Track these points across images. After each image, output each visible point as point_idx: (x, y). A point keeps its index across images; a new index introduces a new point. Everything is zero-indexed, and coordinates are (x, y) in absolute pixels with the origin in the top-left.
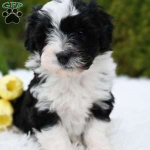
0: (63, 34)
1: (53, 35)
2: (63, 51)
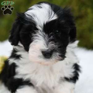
0: (45, 34)
1: (38, 35)
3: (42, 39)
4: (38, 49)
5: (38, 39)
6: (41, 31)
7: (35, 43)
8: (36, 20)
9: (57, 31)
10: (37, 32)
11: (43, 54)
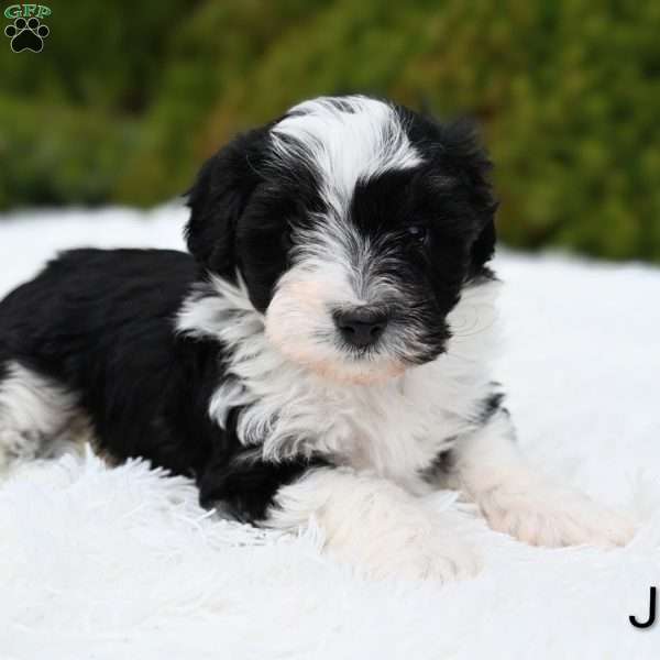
0: (355, 235)
2: (363, 303)
3: (341, 259)
4: (319, 302)
5: (321, 258)
6: (337, 218)
7: (306, 276)
8: (323, 162)
9: (414, 231)
10: (322, 220)
11: (337, 324)
